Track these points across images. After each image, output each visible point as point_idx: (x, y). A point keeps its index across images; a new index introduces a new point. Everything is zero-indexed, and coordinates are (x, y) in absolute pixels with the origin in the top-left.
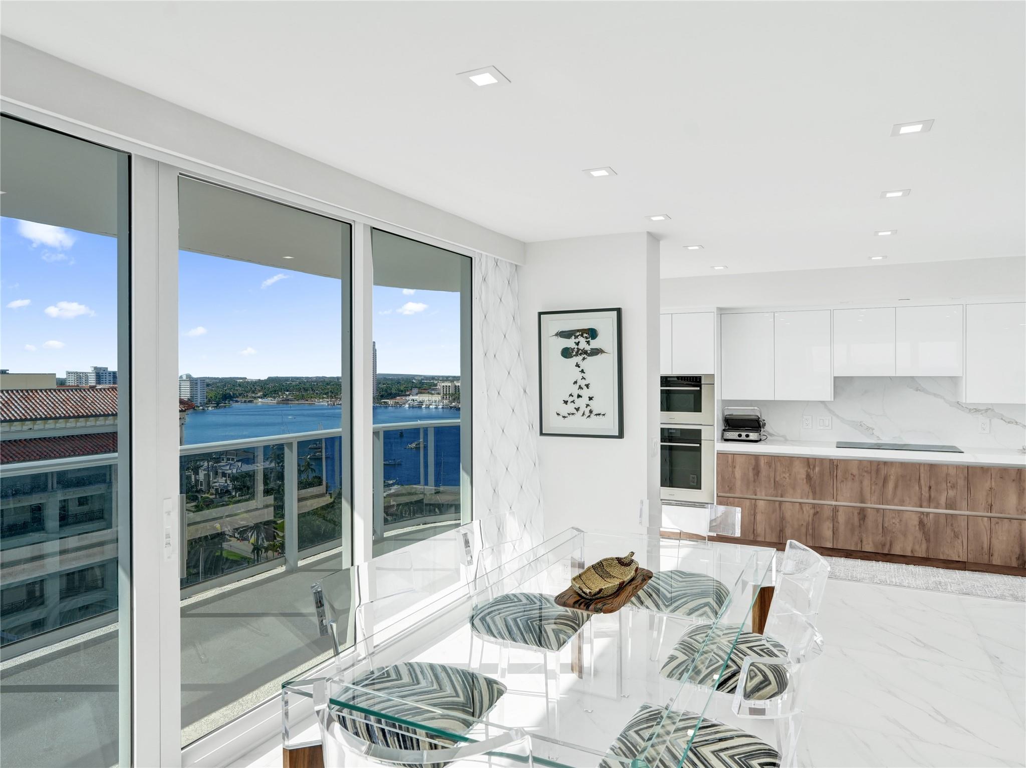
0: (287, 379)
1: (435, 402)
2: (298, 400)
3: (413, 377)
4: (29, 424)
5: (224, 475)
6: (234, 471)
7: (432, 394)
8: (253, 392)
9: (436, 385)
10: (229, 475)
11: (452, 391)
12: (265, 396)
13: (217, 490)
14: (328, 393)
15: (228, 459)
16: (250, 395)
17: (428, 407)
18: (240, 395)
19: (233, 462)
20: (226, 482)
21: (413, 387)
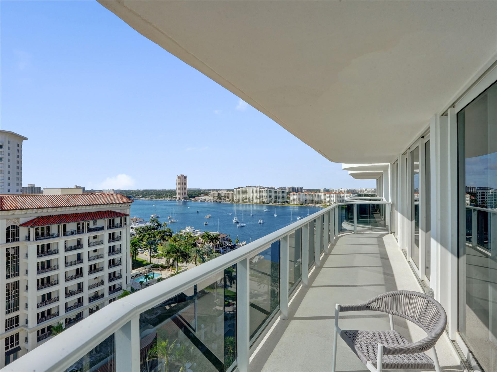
0: (151, 190)
1: (210, 199)
2: (156, 199)
3: (201, 190)
4: (55, 209)
6: (136, 227)
7: (209, 196)
8: (138, 196)
9: (210, 193)
10: (134, 228)
11: (217, 195)
12: (143, 197)
14: (168, 196)
15: (133, 222)
16: (137, 196)
17: (208, 201)
18: (133, 196)
19: (135, 223)
20: (133, 231)
21: (201, 193)
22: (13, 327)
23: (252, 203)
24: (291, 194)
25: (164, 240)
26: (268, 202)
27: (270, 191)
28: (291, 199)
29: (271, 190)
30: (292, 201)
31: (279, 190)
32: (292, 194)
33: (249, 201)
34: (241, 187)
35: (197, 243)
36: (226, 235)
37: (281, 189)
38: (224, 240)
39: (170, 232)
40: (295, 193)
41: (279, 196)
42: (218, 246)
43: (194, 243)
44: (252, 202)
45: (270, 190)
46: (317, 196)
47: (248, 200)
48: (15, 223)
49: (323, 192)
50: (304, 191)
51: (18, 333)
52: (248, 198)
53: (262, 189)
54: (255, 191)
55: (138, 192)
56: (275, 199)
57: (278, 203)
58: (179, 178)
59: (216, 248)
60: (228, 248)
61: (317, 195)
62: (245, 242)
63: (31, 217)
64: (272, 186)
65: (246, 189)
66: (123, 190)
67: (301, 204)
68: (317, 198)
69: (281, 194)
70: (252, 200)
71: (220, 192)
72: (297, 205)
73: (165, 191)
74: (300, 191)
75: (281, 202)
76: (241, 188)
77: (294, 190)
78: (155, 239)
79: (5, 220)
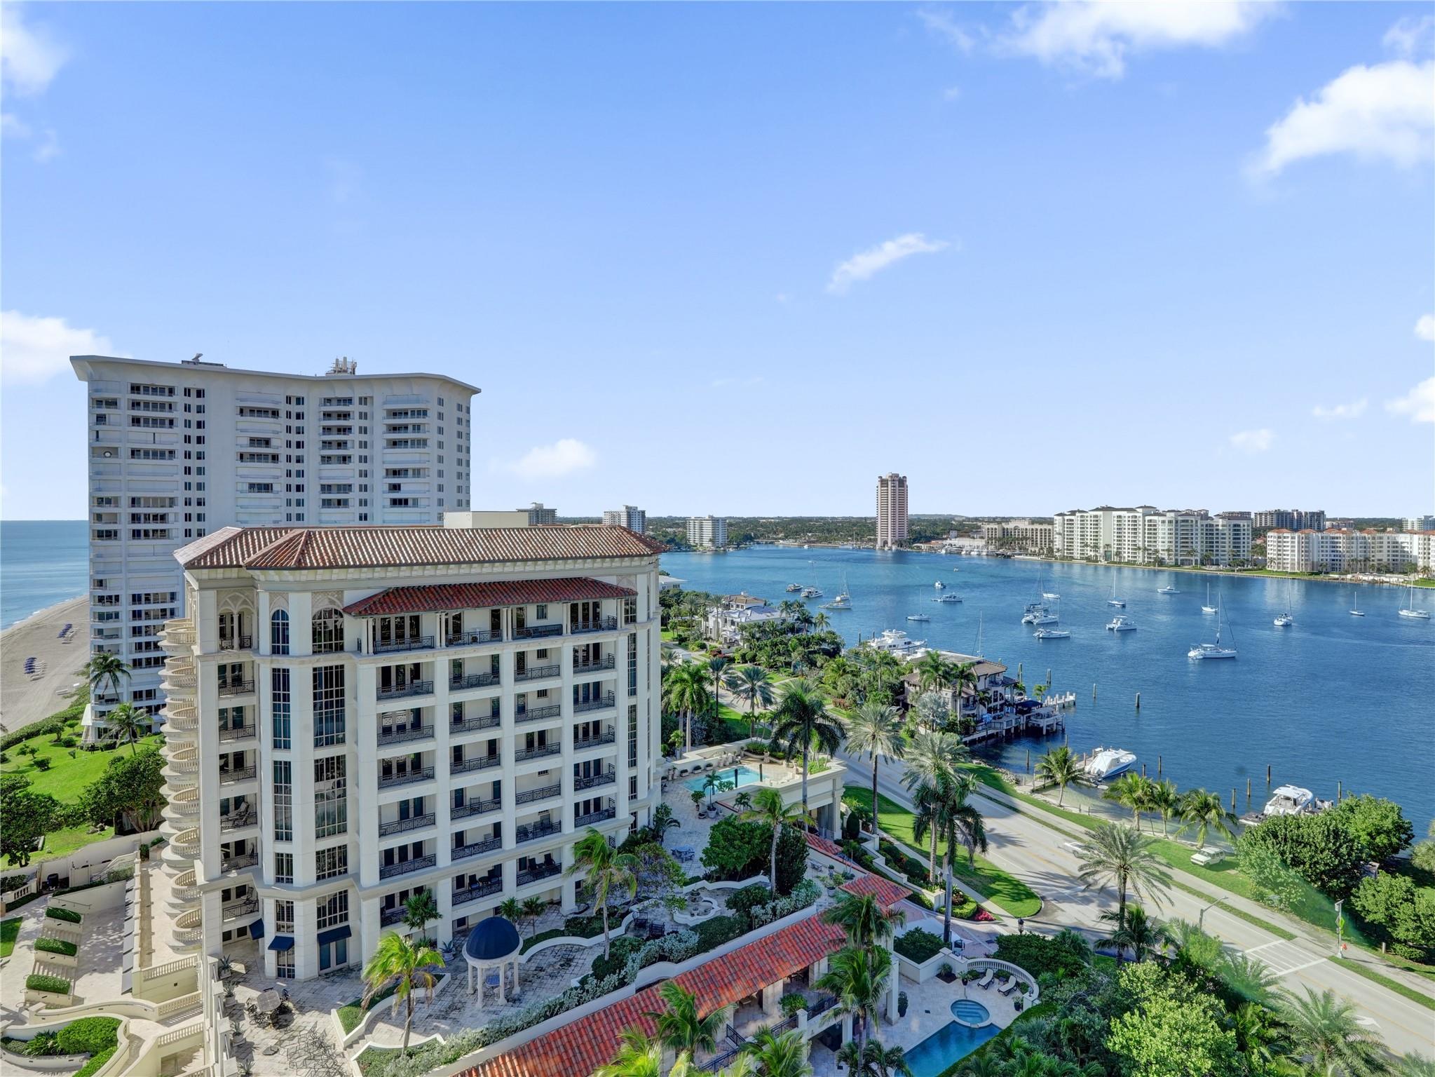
0: (810, 519)
1: (978, 547)
2: (820, 542)
3: (953, 518)
5: (733, 623)
6: (743, 620)
7: (974, 538)
8: (775, 533)
9: (980, 527)
10: (737, 624)
11: (999, 534)
12: (786, 537)
13: (725, 639)
14: (854, 535)
15: (738, 606)
16: (771, 535)
17: (969, 553)
18: (762, 535)
19: (742, 610)
20: (732, 632)
21: (952, 528)
22: (334, 874)
23: (1115, 563)
24: (1269, 534)
25: (813, 664)
26: (1176, 560)
27: (1184, 523)
28: (1271, 552)
29: (1187, 521)
30: (1272, 560)
31: (1220, 522)
32: (1276, 534)
33: (1107, 556)
34: (1079, 511)
35: (906, 685)
36: (1003, 666)
37: (1230, 516)
38: (994, 683)
39: (833, 643)
40: (1285, 530)
41: (1220, 540)
42: (971, 699)
43: (897, 682)
44: (1116, 559)
45: (1183, 521)
46: (1385, 545)
47: (1102, 550)
48: (332, 602)
49: (1416, 528)
50: (1328, 524)
51: (346, 891)
52: (1101, 544)
53: (1155, 518)
54: (1127, 525)
55: (778, 523)
56: (1205, 553)
57: (1218, 565)
58: (883, 482)
59: (966, 706)
60: (1006, 708)
61: (1385, 540)
62: (1071, 694)
63: (369, 588)
64: (1196, 507)
65: (1096, 516)
66: (742, 518)
67: (1312, 574)
68: (1385, 553)
69: (1227, 536)
70: (1118, 554)
71: (1011, 526)
72: (1294, 573)
73: (849, 522)
74: (1311, 527)
75: (1227, 562)
76: (1078, 514)
77: (1285, 521)
78: (788, 660)
79: (309, 595)
